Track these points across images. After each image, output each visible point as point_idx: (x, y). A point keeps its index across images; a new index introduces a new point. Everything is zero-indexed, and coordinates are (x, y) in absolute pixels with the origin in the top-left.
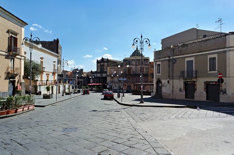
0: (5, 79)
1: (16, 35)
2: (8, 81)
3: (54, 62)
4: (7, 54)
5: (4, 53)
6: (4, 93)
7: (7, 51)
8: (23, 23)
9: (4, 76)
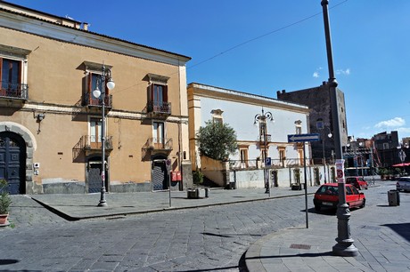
0: (143, 160)
1: (166, 81)
2: (149, 163)
3: (299, 122)
4: (145, 116)
5: (139, 116)
6: (142, 184)
7: (145, 112)
8: (182, 58)
9: (139, 155)
